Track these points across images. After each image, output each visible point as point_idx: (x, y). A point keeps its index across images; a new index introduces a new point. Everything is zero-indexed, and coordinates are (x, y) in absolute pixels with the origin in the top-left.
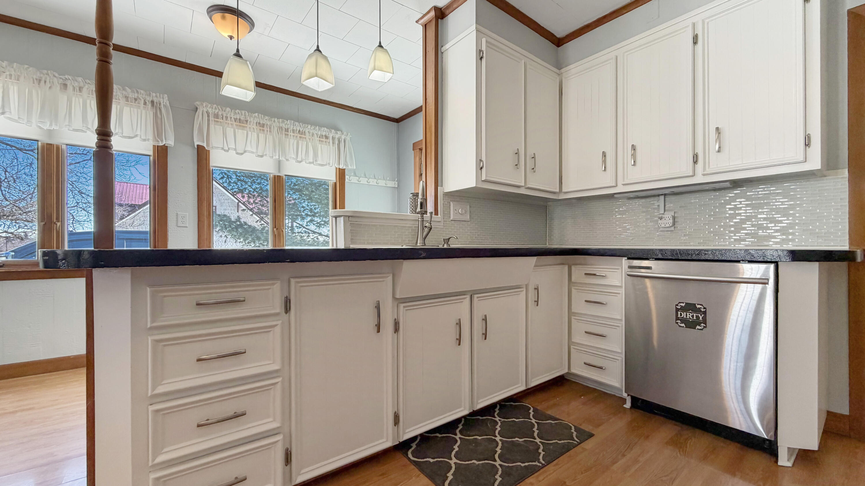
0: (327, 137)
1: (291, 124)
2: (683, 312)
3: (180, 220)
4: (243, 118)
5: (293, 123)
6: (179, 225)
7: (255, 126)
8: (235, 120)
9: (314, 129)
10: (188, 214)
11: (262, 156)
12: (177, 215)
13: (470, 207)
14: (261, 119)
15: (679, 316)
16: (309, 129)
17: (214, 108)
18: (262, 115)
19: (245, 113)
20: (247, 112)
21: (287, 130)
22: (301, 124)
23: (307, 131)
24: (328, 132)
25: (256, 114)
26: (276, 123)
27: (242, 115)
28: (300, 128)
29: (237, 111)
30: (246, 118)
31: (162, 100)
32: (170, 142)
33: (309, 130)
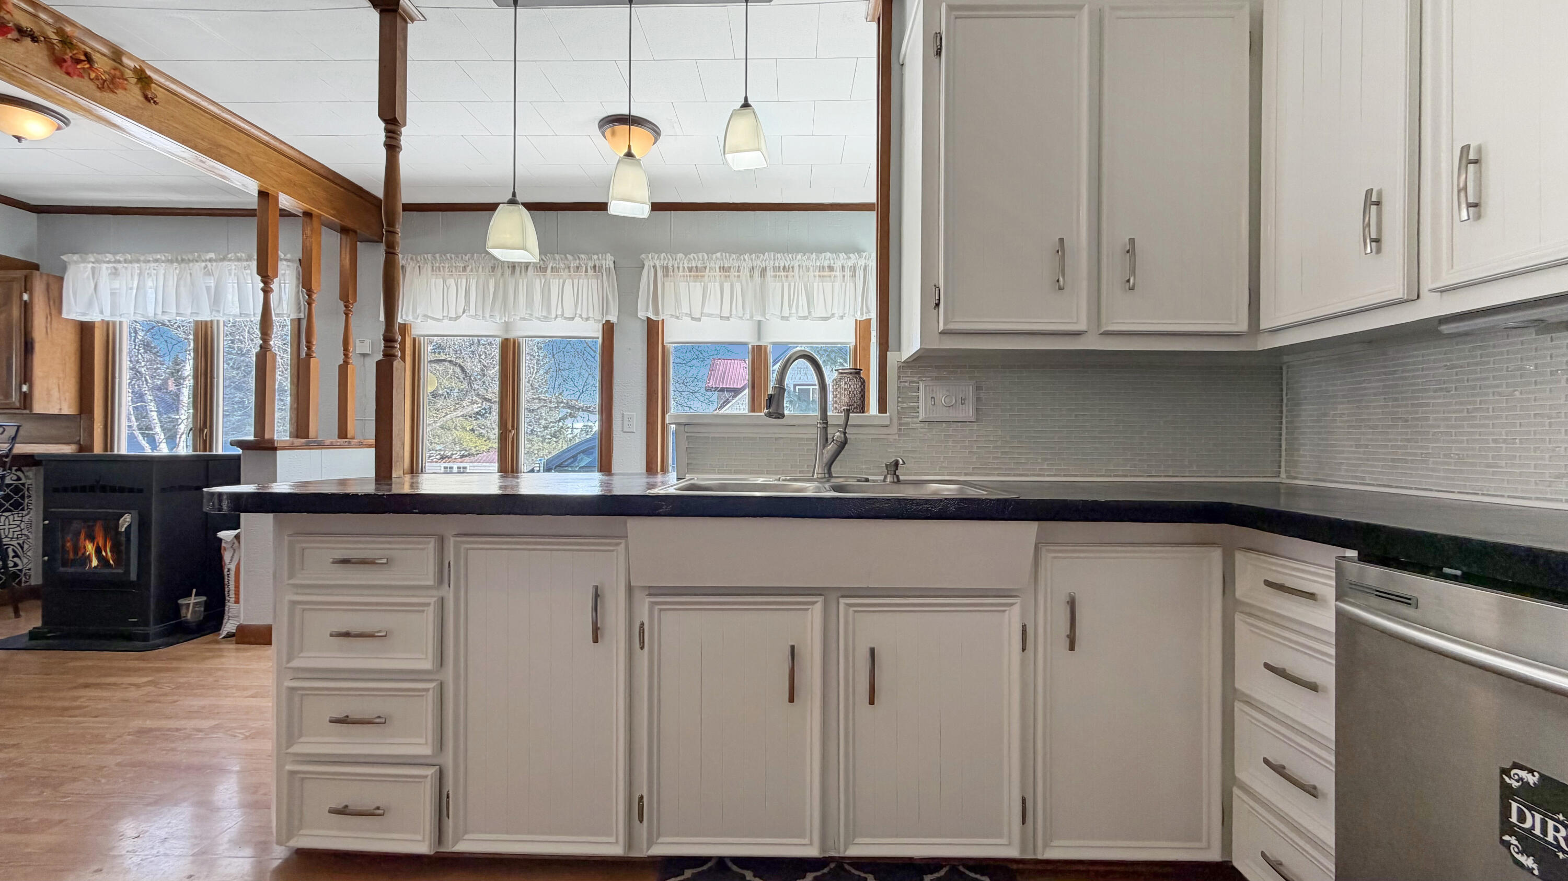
0: (831, 269)
1: (770, 259)
2: (1530, 809)
3: (626, 423)
4: (701, 264)
5: (774, 256)
6: (625, 430)
7: (718, 273)
8: (690, 270)
9: (809, 258)
10: (635, 413)
11: (728, 318)
12: (623, 414)
13: (978, 388)
14: (726, 261)
15: (1514, 819)
16: (800, 259)
17: (662, 258)
18: (727, 254)
19: (703, 256)
20: (705, 255)
21: (763, 271)
22: (786, 255)
23: (796, 265)
24: (833, 259)
25: (719, 254)
26: (748, 261)
27: (699, 260)
28: (785, 262)
29: (691, 256)
30: (704, 263)
31: (604, 262)
32: (613, 319)
33: (800, 263)
